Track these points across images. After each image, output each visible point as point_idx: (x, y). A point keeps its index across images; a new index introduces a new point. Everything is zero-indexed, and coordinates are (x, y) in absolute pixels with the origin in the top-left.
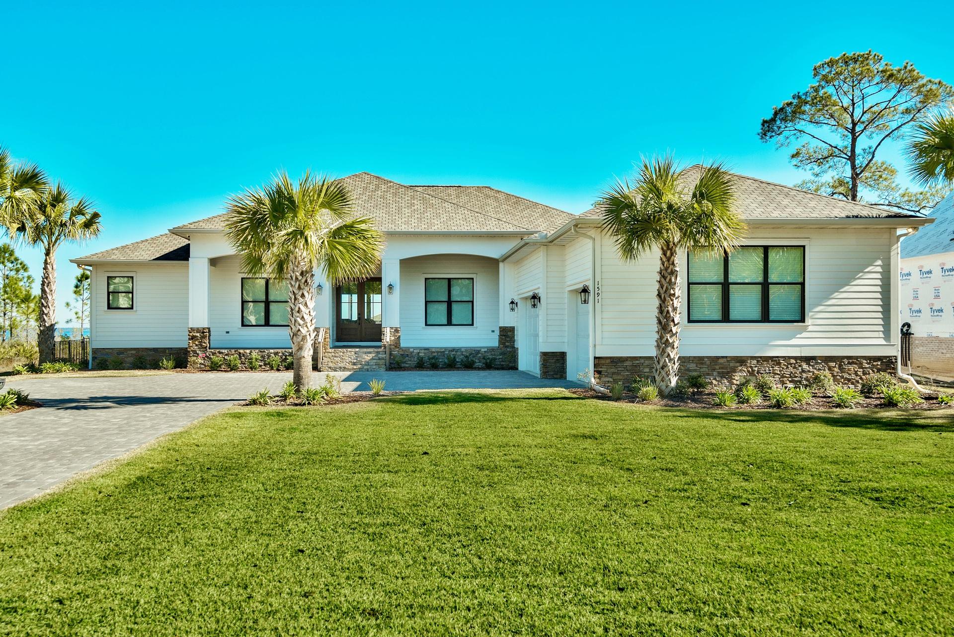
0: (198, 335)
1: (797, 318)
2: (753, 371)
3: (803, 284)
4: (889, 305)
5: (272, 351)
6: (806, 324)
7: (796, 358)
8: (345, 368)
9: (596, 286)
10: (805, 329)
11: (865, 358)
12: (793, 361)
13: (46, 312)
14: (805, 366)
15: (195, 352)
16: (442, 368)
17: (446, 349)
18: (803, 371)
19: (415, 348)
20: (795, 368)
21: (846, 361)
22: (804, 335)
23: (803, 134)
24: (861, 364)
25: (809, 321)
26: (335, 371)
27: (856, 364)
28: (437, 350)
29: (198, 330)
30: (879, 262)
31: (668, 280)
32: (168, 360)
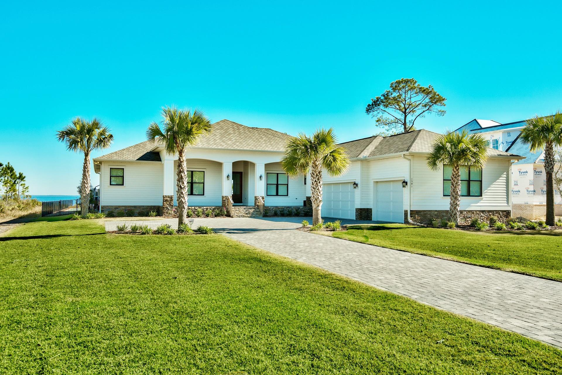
0: (169, 199)
1: (479, 195)
2: (465, 216)
3: (481, 181)
4: (508, 190)
5: (205, 207)
6: (483, 197)
7: (479, 211)
8: (244, 216)
9: (411, 180)
10: (482, 199)
11: (501, 211)
12: (478, 212)
13: (86, 186)
14: (482, 214)
15: (167, 208)
16: (294, 216)
17: (285, 207)
18: (481, 216)
19: (271, 207)
20: (478, 215)
21: (495, 212)
22: (482, 201)
23: (385, 112)
24: (500, 213)
25: (483, 196)
26: (239, 217)
27: (498, 213)
28: (282, 207)
29: (169, 197)
30: (505, 173)
31: (457, 179)
32: (153, 212)
